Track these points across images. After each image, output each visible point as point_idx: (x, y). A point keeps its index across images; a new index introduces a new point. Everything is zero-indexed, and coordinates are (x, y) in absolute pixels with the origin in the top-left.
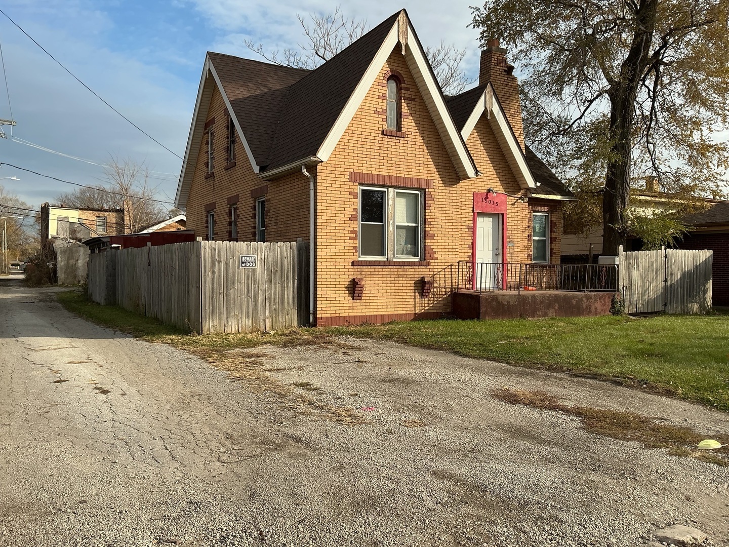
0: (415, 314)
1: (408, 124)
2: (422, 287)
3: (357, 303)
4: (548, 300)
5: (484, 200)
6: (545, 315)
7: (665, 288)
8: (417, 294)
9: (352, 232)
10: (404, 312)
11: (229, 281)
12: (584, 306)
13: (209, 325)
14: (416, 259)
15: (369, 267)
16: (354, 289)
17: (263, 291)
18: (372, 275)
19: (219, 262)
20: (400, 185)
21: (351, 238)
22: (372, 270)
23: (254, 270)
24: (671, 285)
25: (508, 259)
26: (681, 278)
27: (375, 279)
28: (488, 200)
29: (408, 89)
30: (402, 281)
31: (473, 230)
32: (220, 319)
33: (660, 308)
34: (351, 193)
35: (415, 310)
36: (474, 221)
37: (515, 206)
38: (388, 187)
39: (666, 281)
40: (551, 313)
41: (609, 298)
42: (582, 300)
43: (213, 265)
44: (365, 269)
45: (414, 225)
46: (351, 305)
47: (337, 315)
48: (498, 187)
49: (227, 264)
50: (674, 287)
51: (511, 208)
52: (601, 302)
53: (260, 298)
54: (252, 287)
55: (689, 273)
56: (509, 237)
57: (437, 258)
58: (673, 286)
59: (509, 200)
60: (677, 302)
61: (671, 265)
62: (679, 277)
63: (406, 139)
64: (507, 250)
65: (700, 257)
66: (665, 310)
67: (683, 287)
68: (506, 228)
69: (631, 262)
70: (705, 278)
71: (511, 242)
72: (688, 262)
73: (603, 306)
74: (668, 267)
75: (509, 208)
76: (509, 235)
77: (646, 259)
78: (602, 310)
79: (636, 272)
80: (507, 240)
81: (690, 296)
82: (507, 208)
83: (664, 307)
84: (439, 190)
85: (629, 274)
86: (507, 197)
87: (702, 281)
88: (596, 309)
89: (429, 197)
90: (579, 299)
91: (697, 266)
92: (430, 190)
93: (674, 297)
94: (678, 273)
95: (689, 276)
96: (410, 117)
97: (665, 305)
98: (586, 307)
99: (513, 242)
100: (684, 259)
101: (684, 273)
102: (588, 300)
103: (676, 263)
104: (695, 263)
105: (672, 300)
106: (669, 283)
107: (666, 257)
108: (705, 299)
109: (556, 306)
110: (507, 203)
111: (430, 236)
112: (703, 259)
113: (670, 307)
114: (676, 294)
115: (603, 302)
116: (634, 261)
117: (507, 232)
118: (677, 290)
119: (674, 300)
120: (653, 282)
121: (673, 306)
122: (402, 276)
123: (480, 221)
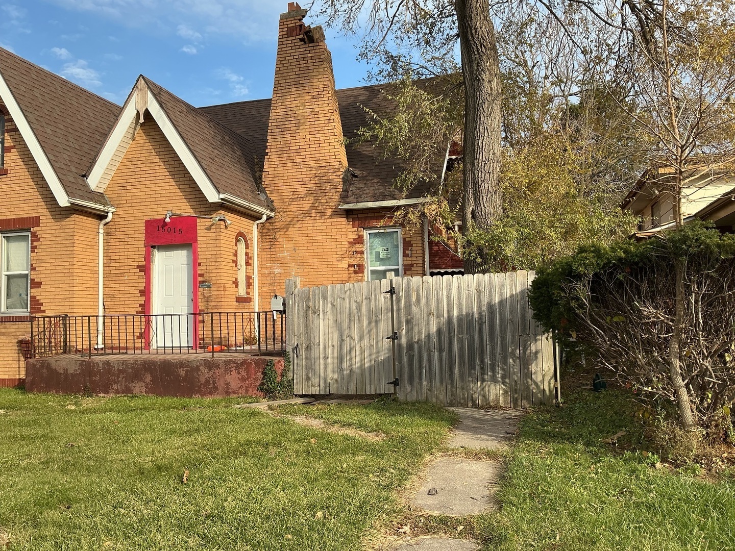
0: (20, 379)
4: (132, 368)
5: (161, 229)
6: (127, 391)
7: (396, 350)
8: (21, 355)
10: (7, 377)
12: (203, 380)
24: (410, 346)
26: (439, 331)
28: (166, 228)
29: (11, 120)
31: (145, 269)
33: (384, 388)
35: (19, 375)
36: (148, 258)
37: (212, 231)
39: (394, 337)
40: (138, 387)
42: (199, 370)
45: (27, 271)
48: (185, 209)
50: (420, 348)
51: (205, 235)
52: (239, 373)
55: (466, 321)
59: (202, 224)
60: (430, 378)
61: (408, 306)
62: (434, 329)
63: (8, 175)
64: (199, 293)
65: (502, 286)
66: (395, 393)
67: (447, 349)
68: (195, 263)
69: (311, 304)
70: (524, 330)
71: (205, 282)
72: (459, 299)
73: (243, 379)
74: (399, 310)
75: (202, 235)
76: (202, 272)
77: (344, 299)
78: (241, 387)
79: (321, 321)
80: (200, 279)
81: (472, 366)
82: (198, 235)
83: (392, 387)
84: (48, 227)
85: (306, 326)
86: (198, 220)
87: (513, 336)
88: (228, 384)
89: (35, 238)
90: (192, 368)
91: (491, 307)
92: (36, 229)
93: (420, 368)
94: (429, 321)
95: (465, 327)
96: (12, 150)
97: (396, 383)
98: (207, 381)
99: (209, 281)
100: (445, 294)
101: (450, 320)
102: (210, 370)
103: (423, 301)
104: (485, 300)
105: (416, 373)
106: (404, 341)
107: (392, 291)
108: (528, 375)
109: (148, 378)
110: (198, 228)
111: (36, 285)
112: (511, 290)
113: (408, 388)
114: (425, 363)
115: (243, 373)
116: (319, 302)
117: (199, 268)
118: (429, 356)
119: (421, 374)
120: (361, 338)
121: (418, 386)
122: (3, 334)
123: (161, 260)
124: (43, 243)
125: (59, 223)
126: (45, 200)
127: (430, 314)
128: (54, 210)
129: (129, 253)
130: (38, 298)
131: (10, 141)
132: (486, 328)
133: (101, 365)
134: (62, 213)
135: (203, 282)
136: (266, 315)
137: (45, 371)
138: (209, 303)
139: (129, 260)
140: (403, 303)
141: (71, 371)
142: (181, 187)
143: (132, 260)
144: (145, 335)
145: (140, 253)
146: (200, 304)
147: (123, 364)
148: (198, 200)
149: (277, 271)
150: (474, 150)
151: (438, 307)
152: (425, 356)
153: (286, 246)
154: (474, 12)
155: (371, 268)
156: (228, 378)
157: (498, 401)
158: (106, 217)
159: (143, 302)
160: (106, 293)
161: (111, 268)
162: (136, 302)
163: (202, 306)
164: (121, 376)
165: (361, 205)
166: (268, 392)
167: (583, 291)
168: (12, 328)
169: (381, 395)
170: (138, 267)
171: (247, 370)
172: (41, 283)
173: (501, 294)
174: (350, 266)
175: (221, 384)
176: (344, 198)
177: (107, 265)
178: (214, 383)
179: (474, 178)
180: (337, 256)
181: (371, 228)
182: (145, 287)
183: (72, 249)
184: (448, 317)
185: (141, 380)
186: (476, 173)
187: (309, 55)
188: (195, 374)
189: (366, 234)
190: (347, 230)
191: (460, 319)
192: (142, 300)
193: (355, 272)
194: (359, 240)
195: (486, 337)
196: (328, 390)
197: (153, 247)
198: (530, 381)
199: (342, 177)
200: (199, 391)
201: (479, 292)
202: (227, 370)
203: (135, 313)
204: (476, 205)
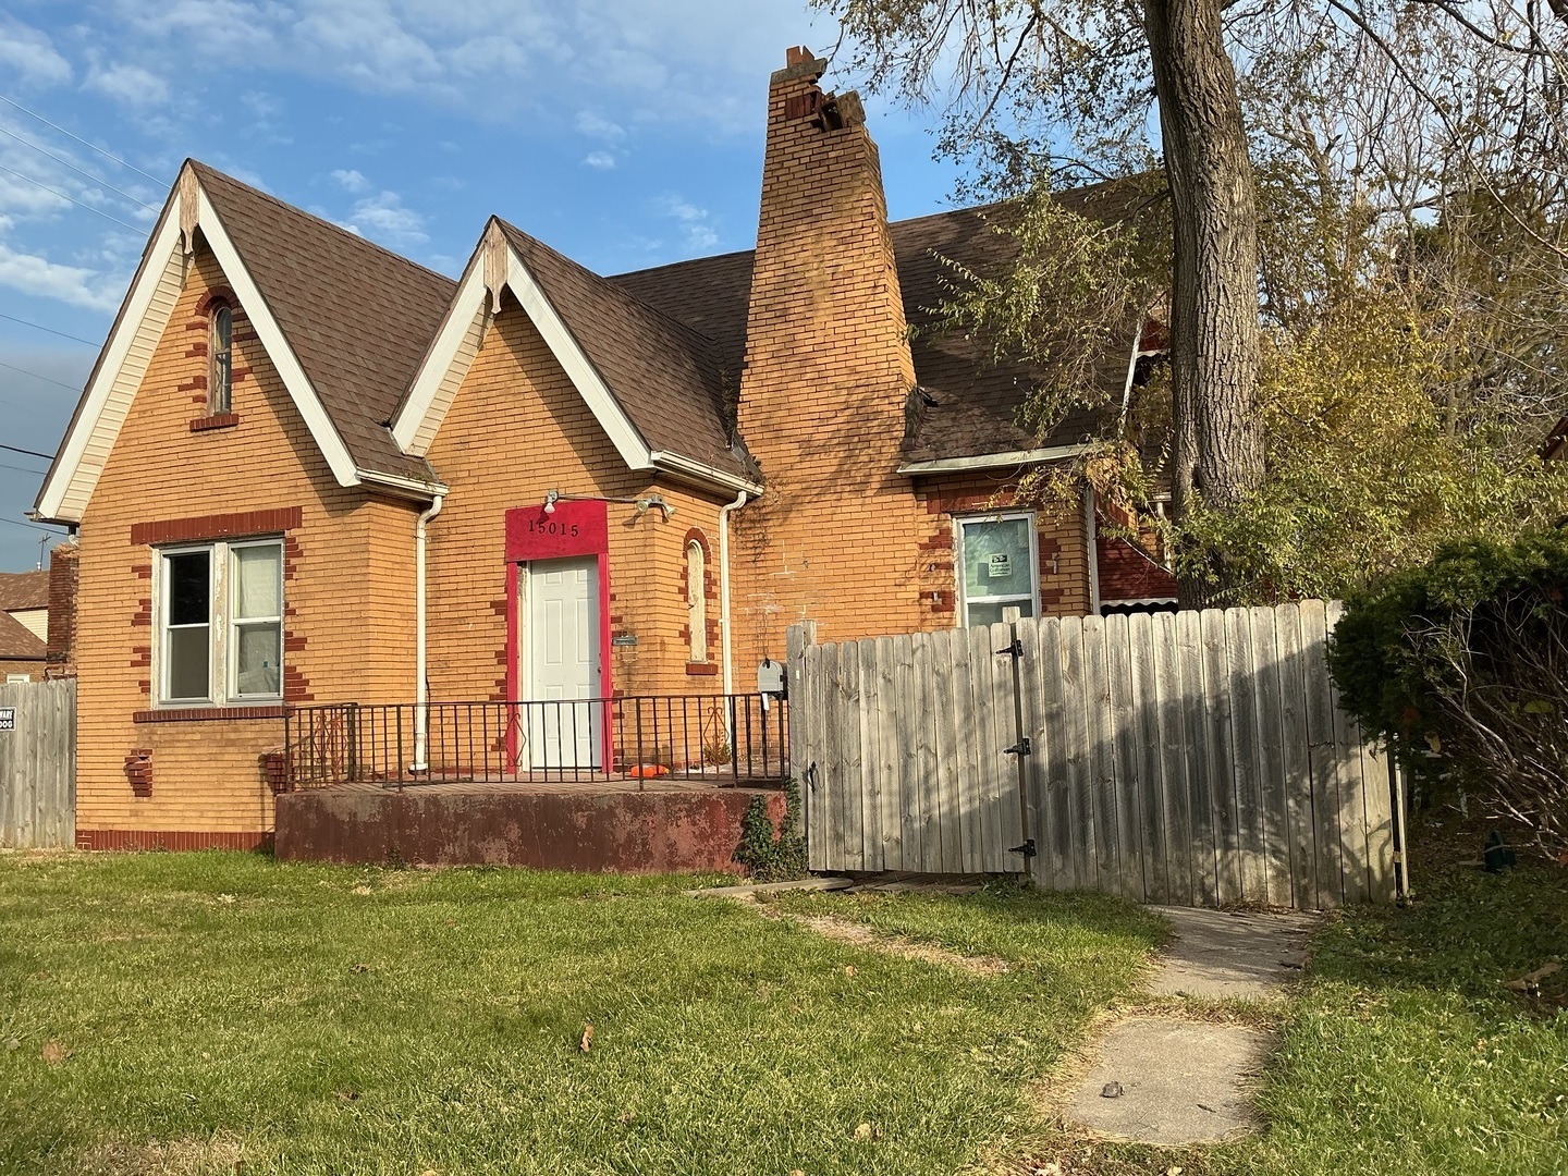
0: (264, 834)
3: (145, 804)
4: (483, 811)
5: (536, 527)
6: (474, 858)
7: (1027, 780)
8: (266, 784)
9: (136, 650)
10: (239, 829)
12: (621, 836)
14: (278, 700)
15: (167, 724)
17: (21, 773)
18: (171, 743)
21: (134, 664)
22: (173, 730)
23: (12, 736)
24: (1058, 768)
26: (1124, 737)
27: (177, 751)
28: (546, 524)
29: (243, 317)
30: (232, 755)
31: (507, 610)
33: (1003, 860)
35: (263, 825)
36: (512, 587)
37: (637, 528)
38: (215, 542)
39: (1023, 748)
40: (494, 851)
42: (615, 815)
44: (160, 729)
45: (272, 619)
46: (133, 807)
47: (110, 828)
48: (583, 484)
50: (1081, 774)
51: (625, 536)
52: (694, 824)
53: (19, 789)
54: (7, 765)
55: (1186, 716)
58: (1071, 769)
59: (616, 514)
60: (1106, 841)
61: (1053, 681)
62: (1111, 729)
63: (240, 427)
64: (613, 657)
65: (1267, 636)
66: (1028, 872)
67: (1142, 775)
68: (603, 595)
69: (841, 678)
70: (1320, 733)
71: (625, 633)
72: (1168, 664)
73: (703, 836)
74: (1031, 690)
75: (618, 537)
76: (619, 613)
77: (911, 667)
78: (700, 852)
79: (863, 714)
80: (614, 627)
81: (1201, 815)
82: (610, 537)
83: (1020, 858)
84: (317, 529)
85: (831, 725)
86: (609, 507)
87: (1295, 748)
88: (672, 846)
89: (293, 550)
90: (599, 810)
91: (1241, 681)
92: (294, 532)
93: (1083, 817)
94: (1099, 713)
95: (1182, 727)
96: (247, 377)
97: (1028, 850)
98: (630, 839)
99: (633, 632)
100: (1135, 654)
101: (1147, 712)
102: (636, 816)
103: (1085, 671)
104: (1228, 665)
105: (1074, 830)
106: (1044, 757)
107: (1015, 649)
108: (1332, 835)
109: (514, 832)
110: (610, 523)
111: (296, 644)
112: (1288, 644)
113: (1057, 863)
114: (1093, 808)
115: (703, 824)
116: (857, 674)
117: (613, 605)
118: (1102, 790)
119: (1084, 831)
120: (950, 751)
121: (1079, 858)
122: (232, 743)
123: (538, 589)
124: (308, 560)
125: (338, 520)
126: (311, 474)
127: (1101, 698)
128: (330, 493)
129: (476, 578)
130: (299, 670)
131: (242, 358)
132: (1231, 729)
133: (421, 804)
134: (346, 499)
135: (620, 634)
136: (747, 702)
137: (312, 816)
138: (633, 678)
139: (477, 592)
140: (1040, 673)
141: (363, 817)
142: (576, 440)
143: (482, 590)
144: (508, 743)
145: (496, 576)
146: (614, 679)
147: (464, 802)
148: (609, 465)
149: (768, 609)
150: (1196, 335)
151: (1119, 684)
152: (1092, 791)
153: (787, 555)
154: (1188, 39)
155: (968, 600)
156: (672, 832)
157: (1263, 893)
158: (430, 505)
159: (503, 677)
160: (431, 658)
161: (440, 608)
162: (490, 676)
163: (618, 684)
164: (461, 827)
165: (944, 466)
166: (755, 864)
167: (1453, 647)
168: (249, 730)
169: (995, 875)
170: (493, 604)
171: (711, 815)
172: (304, 640)
173: (1265, 654)
174: (923, 595)
175: (658, 847)
176: (907, 450)
177: (433, 602)
178: (644, 844)
179: (1196, 398)
180: (896, 575)
181: (967, 514)
182: (506, 645)
183: (364, 570)
184: (1144, 705)
185: (500, 835)
186: (1202, 386)
187: (832, 155)
188: (607, 824)
189: (956, 526)
190: (915, 519)
191: (1171, 710)
192: (501, 672)
193: (935, 609)
194: (942, 540)
195: (1232, 750)
196: (879, 861)
197: (522, 564)
198: (1337, 851)
199: (902, 406)
200: (615, 861)
201: (1214, 650)
202: (671, 818)
203: (487, 699)
204: (1202, 456)
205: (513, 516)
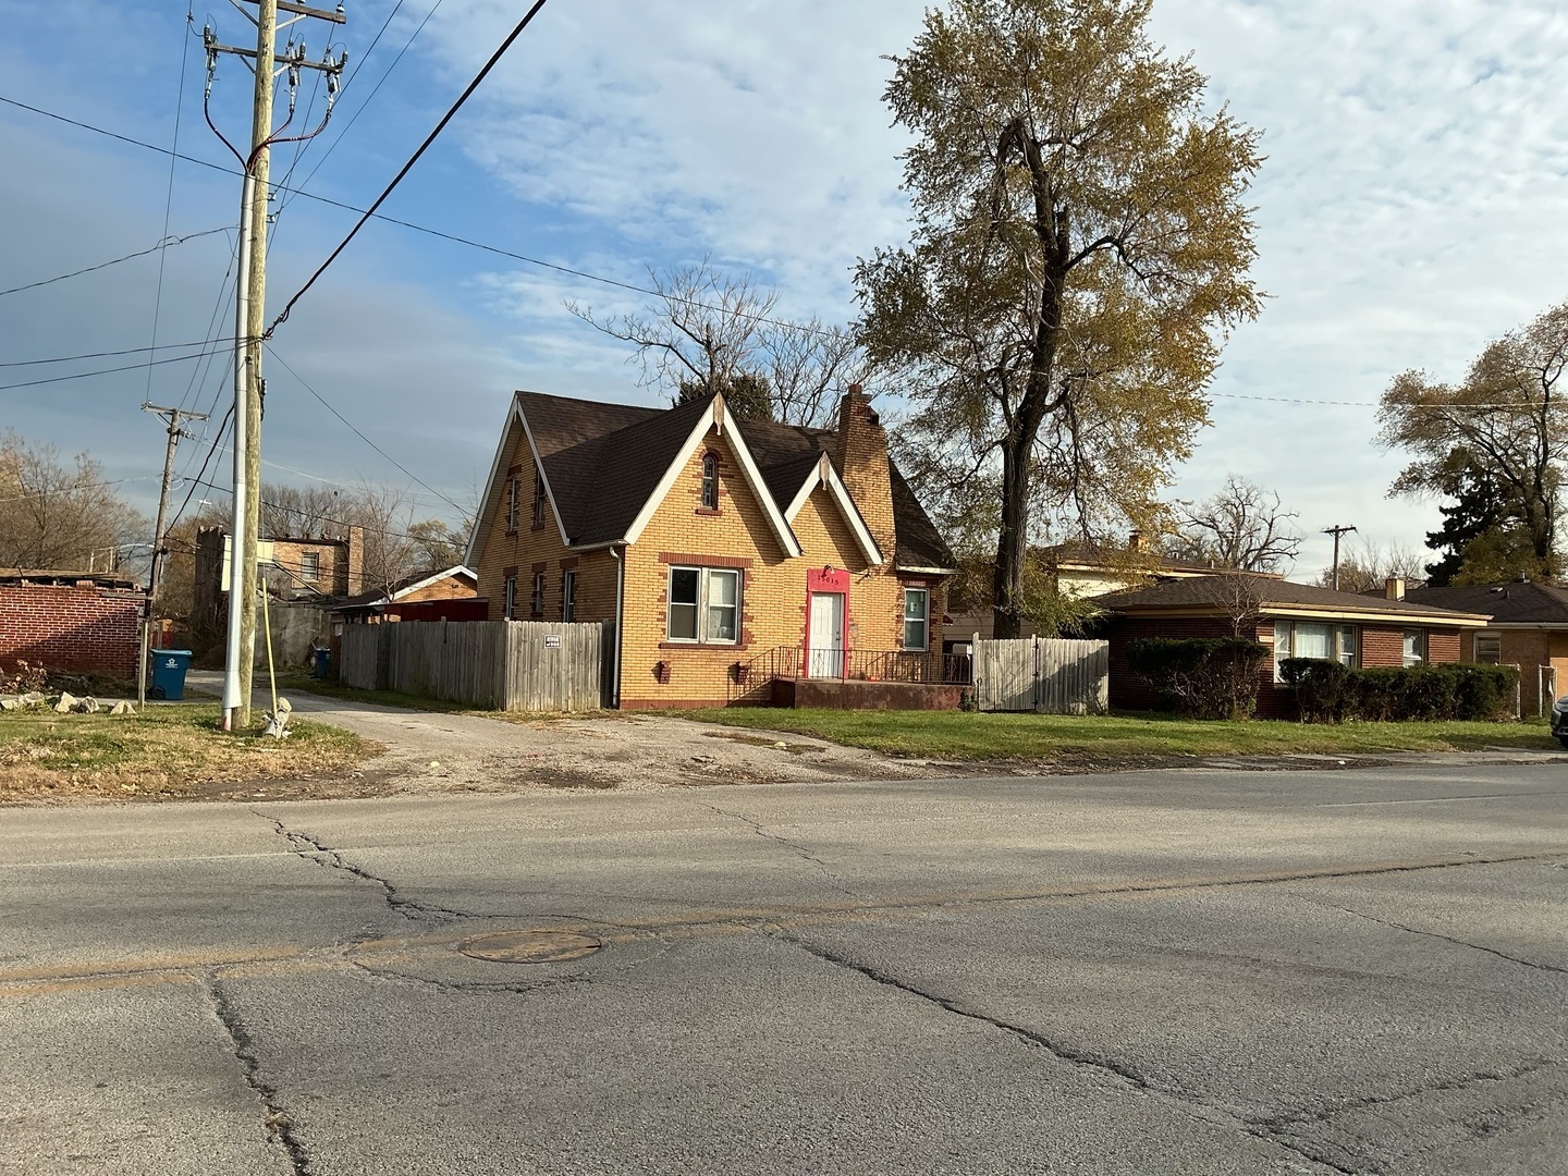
1: (726, 502)
2: (737, 673)
3: (664, 687)
5: (821, 578)
7: (1036, 683)
9: (660, 613)
11: (534, 661)
12: (925, 699)
13: (513, 702)
14: (733, 643)
15: (679, 650)
16: (661, 672)
17: (566, 670)
18: (680, 658)
19: (525, 642)
20: (715, 564)
21: (658, 620)
22: (682, 653)
23: (558, 650)
24: (1044, 681)
25: (851, 645)
26: (1059, 672)
27: (683, 663)
28: (826, 578)
29: (726, 466)
30: (714, 665)
31: (807, 610)
32: (523, 697)
33: (1029, 704)
34: (660, 574)
35: (728, 697)
36: (808, 601)
37: (859, 584)
38: (701, 567)
39: (1037, 675)
41: (958, 691)
43: (519, 644)
44: (674, 652)
45: (732, 606)
46: (657, 688)
47: (642, 698)
48: (838, 563)
49: (532, 644)
50: (1049, 682)
51: (856, 587)
52: (947, 696)
53: (563, 679)
54: (555, 666)
55: (1072, 667)
56: (852, 620)
57: (755, 642)
59: (852, 578)
60: (1053, 700)
61: (1044, 656)
62: (1056, 671)
63: (723, 517)
64: (849, 634)
66: (1036, 709)
67: (1062, 682)
68: (847, 609)
69: (989, 651)
70: (1097, 672)
71: (854, 625)
72: (1069, 653)
73: (950, 699)
74: (1039, 659)
75: (853, 587)
76: (852, 617)
77: (1009, 649)
78: (948, 705)
80: (850, 622)
81: (1073, 693)
82: (850, 587)
83: (1034, 705)
84: (761, 569)
85: (986, 666)
86: (851, 575)
87: (1092, 676)
88: (940, 703)
89: (748, 577)
91: (1083, 659)
92: (749, 569)
93: (1048, 693)
94: (1054, 666)
95: (1071, 670)
96: (727, 495)
97: (1036, 703)
100: (1063, 650)
103: (1052, 654)
104: (1081, 655)
105: (1046, 695)
106: (1041, 677)
107: (1036, 647)
111: (749, 619)
113: (1042, 703)
114: (1051, 691)
116: (994, 650)
117: (850, 613)
118: (1053, 686)
119: (1049, 697)
120: (1018, 675)
121: (1047, 705)
122: (715, 660)
123: (816, 602)
124: (756, 583)
125: (770, 568)
126: (757, 544)
127: (1055, 662)
128: (766, 555)
129: (793, 596)
130: (749, 630)
131: (724, 485)
132: (1080, 671)
135: (852, 625)
139: (793, 601)
140: (1042, 654)
142: (838, 545)
143: (796, 602)
144: (805, 666)
145: (802, 596)
146: (849, 643)
148: (851, 558)
151: (1059, 658)
155: (905, 619)
156: (940, 698)
159: (804, 638)
166: (964, 709)
170: (800, 608)
171: (951, 693)
172: (753, 618)
173: (1088, 652)
174: (896, 616)
175: (936, 703)
176: (896, 560)
180: (889, 607)
181: (909, 588)
182: (806, 626)
184: (1064, 664)
189: (905, 591)
190: (895, 587)
191: (1069, 665)
192: (802, 636)
193: (898, 621)
194: (901, 596)
195: (1080, 676)
196: (999, 707)
197: (813, 592)
198: (1097, 701)
199: (894, 543)
201: (1078, 650)
205: (810, 572)
